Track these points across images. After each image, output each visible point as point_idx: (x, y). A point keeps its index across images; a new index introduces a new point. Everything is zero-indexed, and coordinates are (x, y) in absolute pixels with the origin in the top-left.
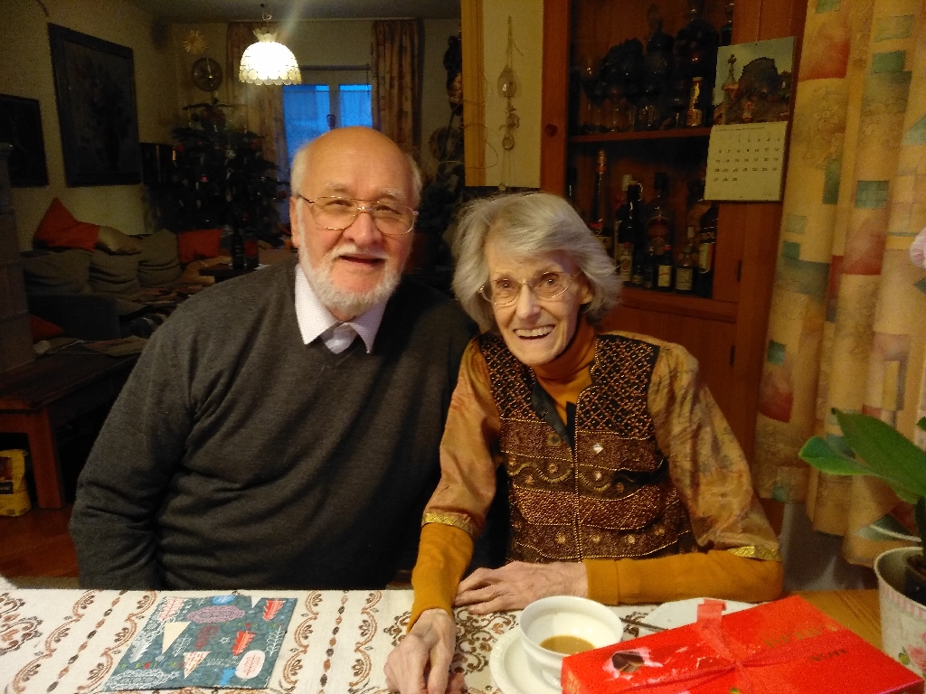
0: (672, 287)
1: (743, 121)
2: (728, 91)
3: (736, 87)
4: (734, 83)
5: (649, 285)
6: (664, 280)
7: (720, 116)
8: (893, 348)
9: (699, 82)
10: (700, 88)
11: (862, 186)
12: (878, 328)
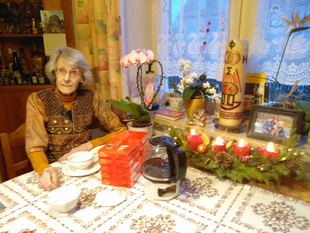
0: (38, 83)
1: (52, 33)
2: (46, 24)
3: (48, 23)
4: (48, 22)
5: (30, 83)
6: (35, 81)
7: (45, 31)
8: (115, 85)
9: (34, 20)
10: (35, 22)
11: (100, 50)
12: (110, 81)
